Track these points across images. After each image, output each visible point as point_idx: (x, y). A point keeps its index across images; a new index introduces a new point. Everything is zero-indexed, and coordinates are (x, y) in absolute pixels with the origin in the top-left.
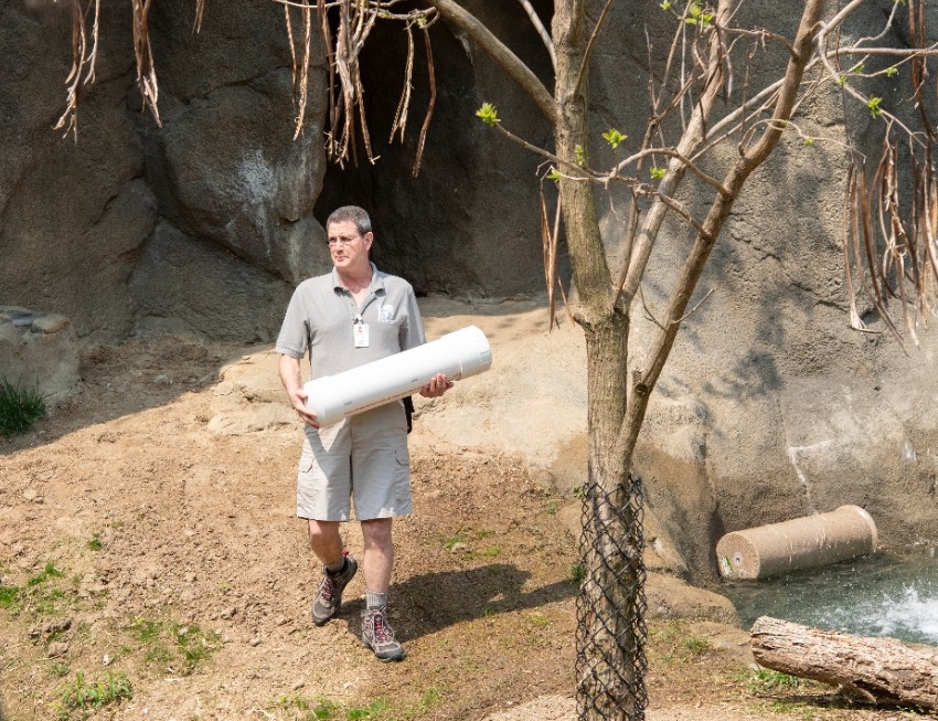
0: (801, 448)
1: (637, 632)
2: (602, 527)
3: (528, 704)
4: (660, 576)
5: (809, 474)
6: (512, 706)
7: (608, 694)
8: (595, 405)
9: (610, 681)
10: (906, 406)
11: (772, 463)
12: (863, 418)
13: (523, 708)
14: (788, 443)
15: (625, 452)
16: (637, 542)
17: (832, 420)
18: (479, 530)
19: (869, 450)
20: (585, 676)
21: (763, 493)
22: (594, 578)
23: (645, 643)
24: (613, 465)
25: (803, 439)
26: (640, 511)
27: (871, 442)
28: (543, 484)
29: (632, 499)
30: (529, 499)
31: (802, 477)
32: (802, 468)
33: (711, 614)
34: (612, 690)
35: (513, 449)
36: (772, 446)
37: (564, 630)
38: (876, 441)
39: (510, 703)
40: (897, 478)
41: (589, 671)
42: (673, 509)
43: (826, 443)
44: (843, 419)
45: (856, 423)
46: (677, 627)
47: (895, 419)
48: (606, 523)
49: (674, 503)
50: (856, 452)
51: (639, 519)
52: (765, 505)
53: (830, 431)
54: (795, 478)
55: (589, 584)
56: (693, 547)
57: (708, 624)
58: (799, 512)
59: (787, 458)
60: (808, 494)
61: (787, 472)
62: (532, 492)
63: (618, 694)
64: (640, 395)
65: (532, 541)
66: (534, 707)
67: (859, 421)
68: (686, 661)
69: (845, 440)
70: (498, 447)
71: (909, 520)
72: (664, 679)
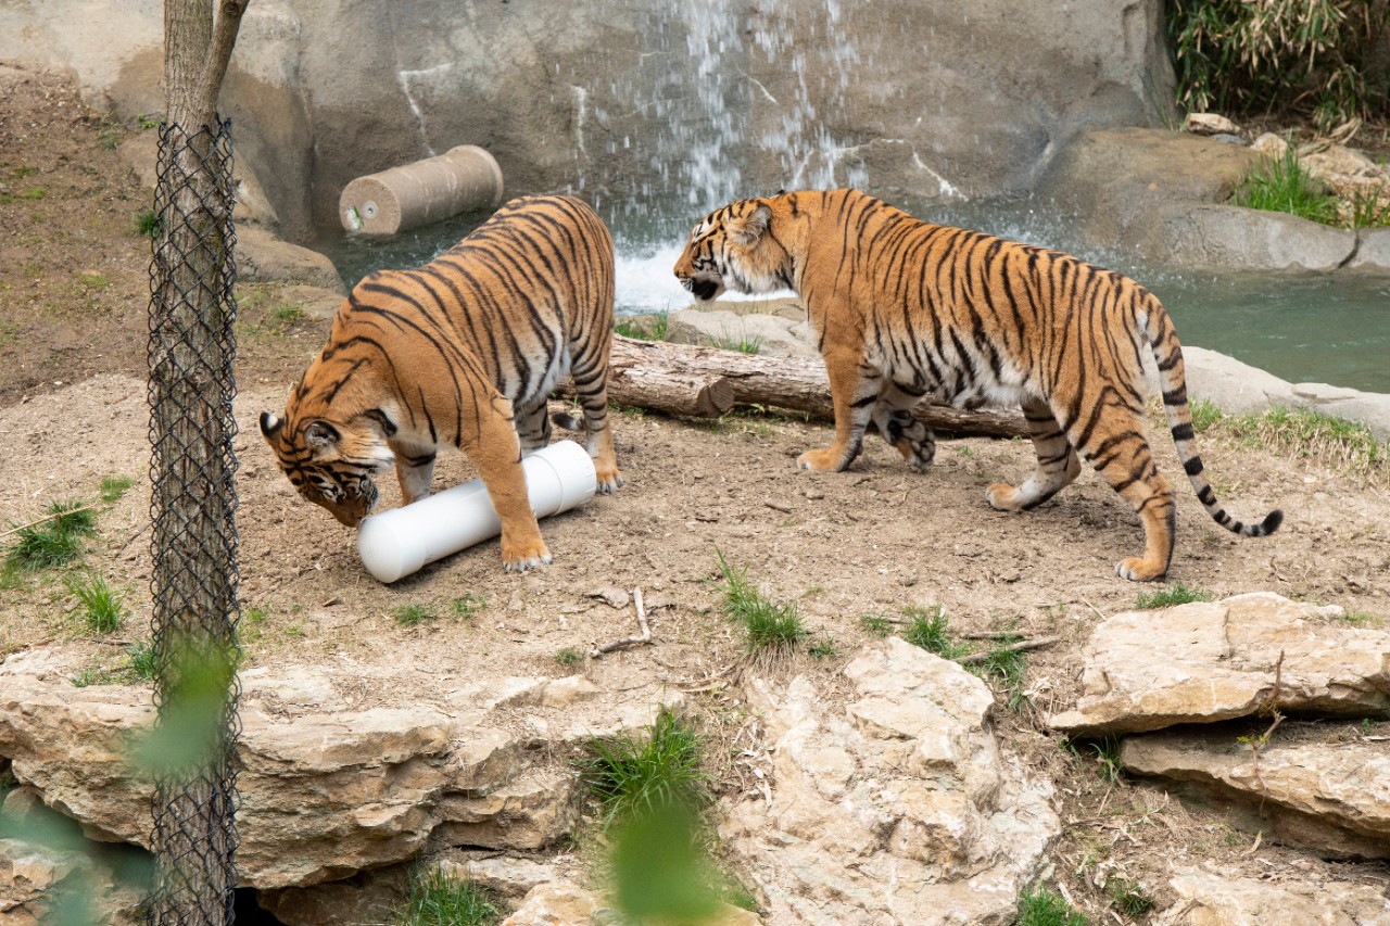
0: (416, 72)
1: (224, 306)
2: (182, 178)
3: (83, 384)
4: (245, 229)
5: (423, 104)
6: (61, 387)
7: (188, 382)
8: (174, 26)
9: (190, 366)
10: (540, 24)
11: (381, 90)
12: (487, 38)
13: (76, 390)
14: (400, 65)
15: (211, 85)
16: (224, 197)
17: (453, 40)
18: (20, 167)
19: (496, 77)
20: (159, 360)
21: (370, 126)
22: (171, 241)
23: (233, 320)
24: (197, 99)
25: (416, 63)
26: (229, 160)
27: (497, 67)
28: (98, 109)
29: (220, 145)
30: (82, 129)
31: (416, 109)
32: (415, 96)
33: (307, 276)
34: (193, 376)
35: (61, 65)
36: (381, 71)
37: (127, 293)
38: (503, 65)
39: (58, 383)
40: (527, 112)
41: (164, 353)
42: (261, 144)
43: (445, 67)
44: (465, 39)
45: (479, 42)
46: (265, 291)
47: (525, 39)
48: (188, 173)
49: (261, 137)
50: (479, 79)
51: (229, 168)
52: (371, 142)
53: (449, 52)
54: (407, 108)
55: (166, 248)
56: (285, 191)
57: (303, 288)
58: (411, 153)
59: (399, 85)
60: (423, 130)
61: (398, 102)
62: (86, 119)
63: (200, 382)
64: (229, 15)
65: (86, 182)
66: (89, 388)
67: (484, 42)
68: (276, 334)
69: (467, 63)
70: (41, 62)
71: (541, 162)
72: (249, 355)
